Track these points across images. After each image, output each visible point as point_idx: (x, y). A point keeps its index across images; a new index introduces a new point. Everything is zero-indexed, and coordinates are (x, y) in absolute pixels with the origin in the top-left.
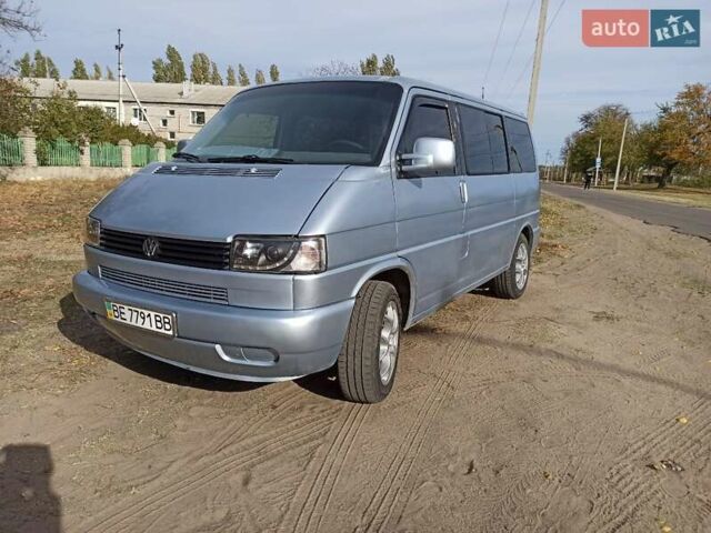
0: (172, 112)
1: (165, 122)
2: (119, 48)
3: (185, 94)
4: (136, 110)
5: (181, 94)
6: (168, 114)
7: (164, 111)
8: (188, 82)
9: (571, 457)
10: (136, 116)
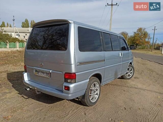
0: (26, 35)
1: (24, 37)
2: (14, 20)
3: (29, 30)
4: (17, 34)
5: (28, 30)
6: (25, 35)
7: (24, 34)
8: (30, 27)
9: (142, 105)
10: (17, 36)
